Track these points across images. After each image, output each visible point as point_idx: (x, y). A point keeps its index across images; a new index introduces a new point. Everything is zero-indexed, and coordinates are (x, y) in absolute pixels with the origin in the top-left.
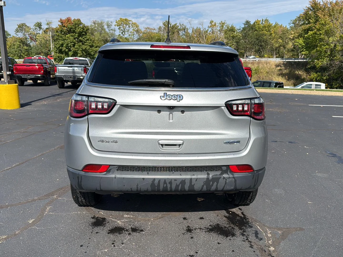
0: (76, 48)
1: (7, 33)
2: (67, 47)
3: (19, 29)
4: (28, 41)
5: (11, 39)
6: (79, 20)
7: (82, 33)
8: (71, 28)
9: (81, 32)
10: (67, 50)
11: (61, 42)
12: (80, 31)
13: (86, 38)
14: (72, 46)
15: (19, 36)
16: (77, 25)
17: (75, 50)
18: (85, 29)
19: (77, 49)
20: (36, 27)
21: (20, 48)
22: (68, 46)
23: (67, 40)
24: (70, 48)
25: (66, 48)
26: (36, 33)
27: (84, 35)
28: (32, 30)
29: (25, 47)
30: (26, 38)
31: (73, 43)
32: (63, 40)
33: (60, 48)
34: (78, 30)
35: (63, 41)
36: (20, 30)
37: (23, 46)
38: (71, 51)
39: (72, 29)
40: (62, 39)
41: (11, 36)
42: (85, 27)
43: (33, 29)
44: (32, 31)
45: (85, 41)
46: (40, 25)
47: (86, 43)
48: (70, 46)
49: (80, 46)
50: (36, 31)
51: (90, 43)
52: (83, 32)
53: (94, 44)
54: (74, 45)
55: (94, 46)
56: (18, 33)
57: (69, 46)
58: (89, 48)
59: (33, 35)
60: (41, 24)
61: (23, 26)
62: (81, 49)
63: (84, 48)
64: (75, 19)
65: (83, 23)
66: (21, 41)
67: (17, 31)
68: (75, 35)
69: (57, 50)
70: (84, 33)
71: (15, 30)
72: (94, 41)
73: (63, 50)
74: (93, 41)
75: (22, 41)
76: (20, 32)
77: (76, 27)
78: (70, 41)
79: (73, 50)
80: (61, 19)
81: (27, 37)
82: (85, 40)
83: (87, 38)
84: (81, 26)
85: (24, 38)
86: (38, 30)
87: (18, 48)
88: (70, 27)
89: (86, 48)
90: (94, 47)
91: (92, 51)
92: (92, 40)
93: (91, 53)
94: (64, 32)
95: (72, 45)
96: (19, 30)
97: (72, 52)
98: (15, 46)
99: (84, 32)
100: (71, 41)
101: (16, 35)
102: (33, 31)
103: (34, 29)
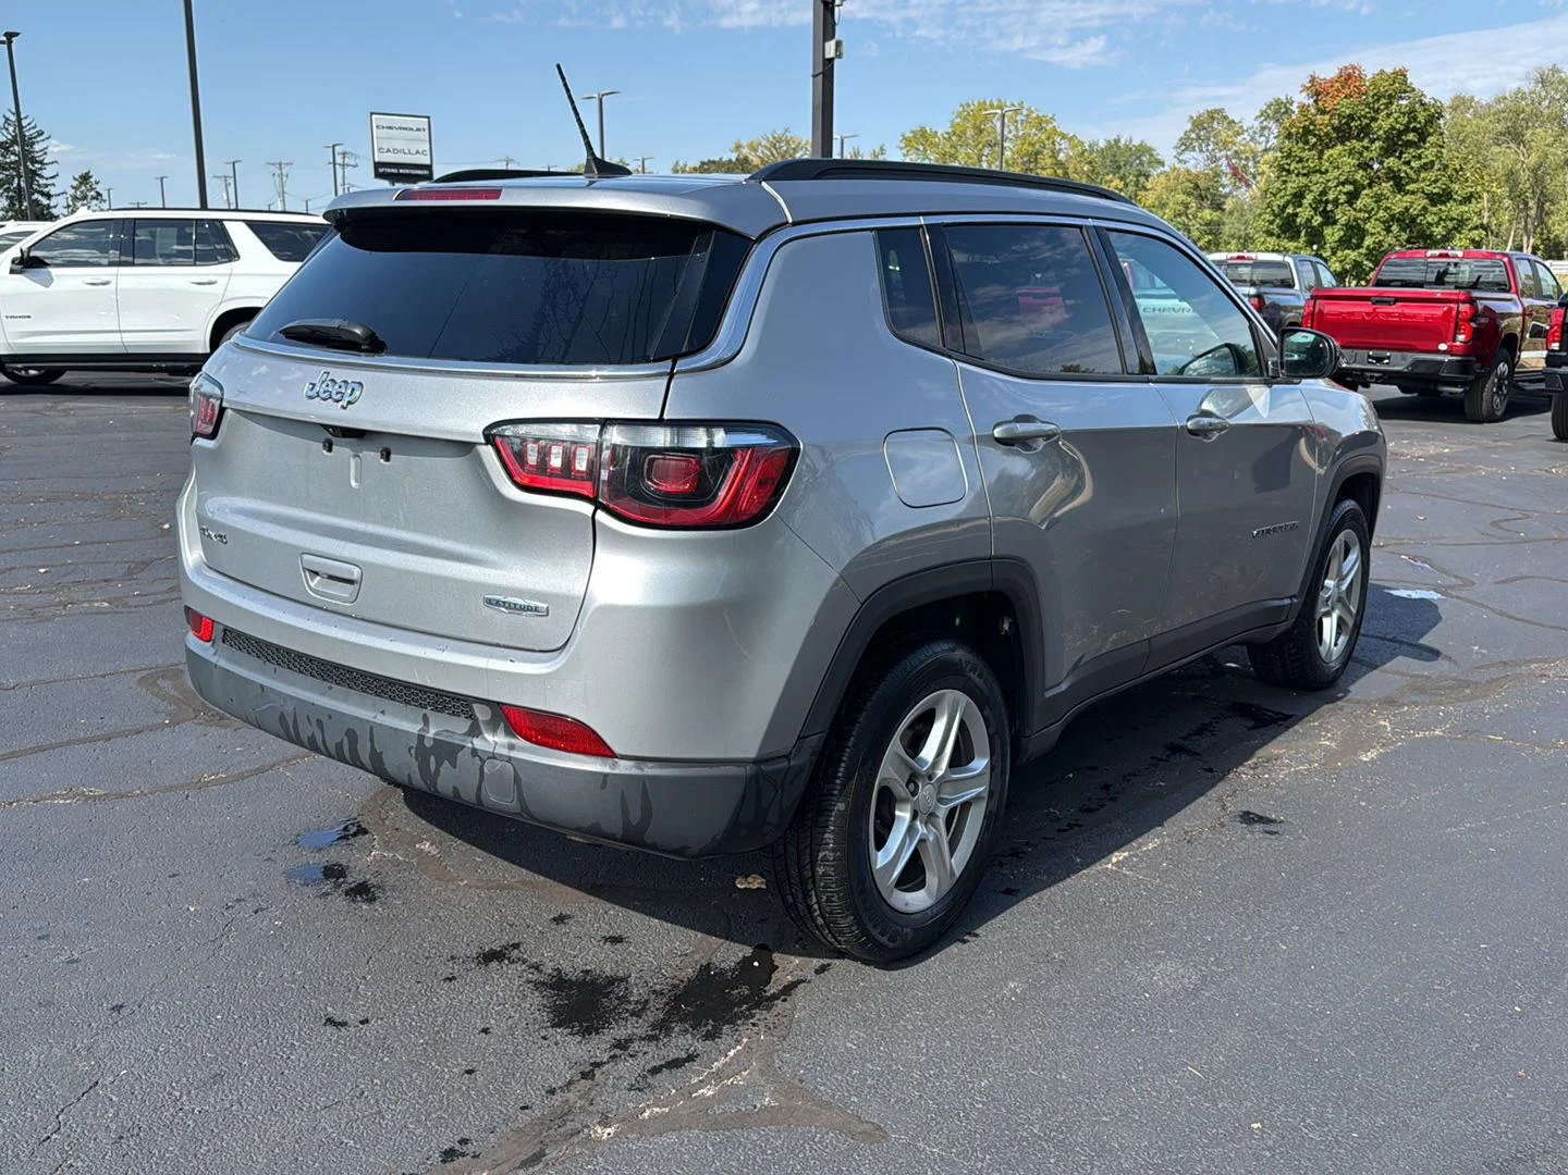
0: (1360, 210)
1: (1151, 155)
2: (1321, 205)
3: (1193, 136)
4: (1224, 186)
5: (1162, 179)
6: (1401, 75)
7: (1403, 137)
8: (1351, 117)
9: (1401, 133)
10: (1318, 220)
11: (1294, 185)
12: (1393, 128)
13: (1419, 157)
14: (1341, 201)
15: (1190, 165)
16: (1383, 101)
17: (1356, 220)
18: (1421, 117)
19: (1367, 215)
20: (1265, 123)
21: (1183, 218)
22: (1324, 199)
23: (1327, 171)
24: (1332, 211)
25: (1315, 209)
26: (1260, 148)
27: (1410, 144)
28: (1246, 134)
29: (1207, 214)
30: (1217, 175)
31: (1349, 188)
32: (1305, 175)
33: (1287, 211)
34: (1383, 124)
35: (1304, 180)
36: (1199, 137)
37: (1201, 208)
38: (1335, 222)
39: (1353, 119)
40: (1303, 168)
41: (1166, 168)
42: (1422, 104)
43: (1250, 131)
44: (1248, 138)
45: (1414, 176)
46: (1283, 110)
47: (1416, 181)
48: (1336, 202)
49: (1378, 198)
50: (1263, 139)
51: (1435, 181)
52: (1407, 130)
53: (1456, 187)
54: (1352, 197)
55: (1455, 197)
56: (1187, 152)
57: (1327, 202)
58: (1424, 208)
59: (1247, 159)
60: (1291, 104)
61: (1212, 123)
62: (1381, 213)
63: (1397, 210)
64: (1382, 72)
65: (1414, 90)
66: (1192, 185)
67: (1185, 144)
68: (1367, 148)
69: (1271, 223)
70: (1411, 136)
71: (1175, 142)
72: (1457, 172)
73: (1298, 220)
74: (1455, 170)
75: (1197, 187)
76: (1194, 150)
77: (1377, 111)
78: (1338, 178)
79: (1343, 220)
80: (1313, 80)
81: (1223, 168)
82: (1412, 168)
83: (1423, 161)
84: (1404, 102)
85: (1207, 174)
86: (1272, 136)
87: (1175, 217)
88: (1348, 112)
89: (1407, 209)
90: (1455, 200)
91: (1441, 219)
92: (1451, 167)
93: (1434, 229)
94: (1315, 135)
95: (1344, 193)
96: (1193, 139)
97: (1338, 226)
98: (1167, 211)
99: (1414, 130)
100: (1342, 178)
101: (1180, 161)
102: (1252, 139)
103: (1255, 133)
